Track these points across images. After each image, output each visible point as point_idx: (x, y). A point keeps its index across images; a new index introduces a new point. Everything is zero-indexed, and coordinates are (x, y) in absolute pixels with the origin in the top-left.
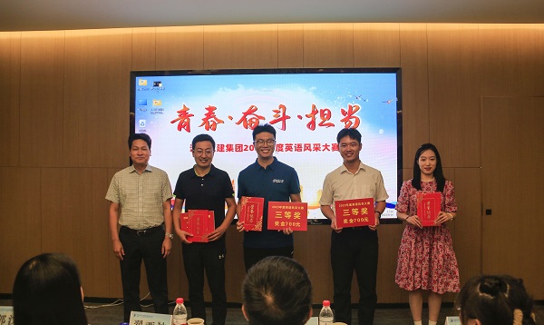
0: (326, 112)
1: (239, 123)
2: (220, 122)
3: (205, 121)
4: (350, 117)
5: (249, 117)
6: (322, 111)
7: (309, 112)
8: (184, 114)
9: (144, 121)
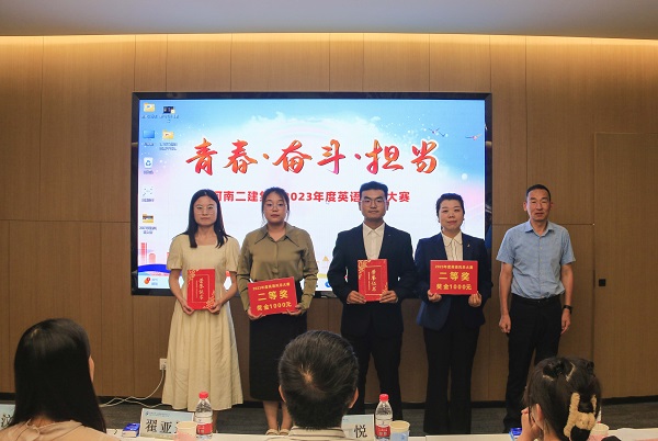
0: (393, 150)
1: (277, 164)
2: (252, 161)
3: (233, 160)
4: (424, 156)
5: (290, 156)
6: (387, 149)
7: (370, 150)
8: (204, 150)
9: (151, 160)
